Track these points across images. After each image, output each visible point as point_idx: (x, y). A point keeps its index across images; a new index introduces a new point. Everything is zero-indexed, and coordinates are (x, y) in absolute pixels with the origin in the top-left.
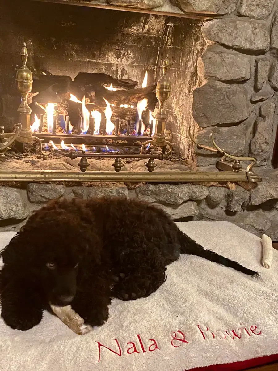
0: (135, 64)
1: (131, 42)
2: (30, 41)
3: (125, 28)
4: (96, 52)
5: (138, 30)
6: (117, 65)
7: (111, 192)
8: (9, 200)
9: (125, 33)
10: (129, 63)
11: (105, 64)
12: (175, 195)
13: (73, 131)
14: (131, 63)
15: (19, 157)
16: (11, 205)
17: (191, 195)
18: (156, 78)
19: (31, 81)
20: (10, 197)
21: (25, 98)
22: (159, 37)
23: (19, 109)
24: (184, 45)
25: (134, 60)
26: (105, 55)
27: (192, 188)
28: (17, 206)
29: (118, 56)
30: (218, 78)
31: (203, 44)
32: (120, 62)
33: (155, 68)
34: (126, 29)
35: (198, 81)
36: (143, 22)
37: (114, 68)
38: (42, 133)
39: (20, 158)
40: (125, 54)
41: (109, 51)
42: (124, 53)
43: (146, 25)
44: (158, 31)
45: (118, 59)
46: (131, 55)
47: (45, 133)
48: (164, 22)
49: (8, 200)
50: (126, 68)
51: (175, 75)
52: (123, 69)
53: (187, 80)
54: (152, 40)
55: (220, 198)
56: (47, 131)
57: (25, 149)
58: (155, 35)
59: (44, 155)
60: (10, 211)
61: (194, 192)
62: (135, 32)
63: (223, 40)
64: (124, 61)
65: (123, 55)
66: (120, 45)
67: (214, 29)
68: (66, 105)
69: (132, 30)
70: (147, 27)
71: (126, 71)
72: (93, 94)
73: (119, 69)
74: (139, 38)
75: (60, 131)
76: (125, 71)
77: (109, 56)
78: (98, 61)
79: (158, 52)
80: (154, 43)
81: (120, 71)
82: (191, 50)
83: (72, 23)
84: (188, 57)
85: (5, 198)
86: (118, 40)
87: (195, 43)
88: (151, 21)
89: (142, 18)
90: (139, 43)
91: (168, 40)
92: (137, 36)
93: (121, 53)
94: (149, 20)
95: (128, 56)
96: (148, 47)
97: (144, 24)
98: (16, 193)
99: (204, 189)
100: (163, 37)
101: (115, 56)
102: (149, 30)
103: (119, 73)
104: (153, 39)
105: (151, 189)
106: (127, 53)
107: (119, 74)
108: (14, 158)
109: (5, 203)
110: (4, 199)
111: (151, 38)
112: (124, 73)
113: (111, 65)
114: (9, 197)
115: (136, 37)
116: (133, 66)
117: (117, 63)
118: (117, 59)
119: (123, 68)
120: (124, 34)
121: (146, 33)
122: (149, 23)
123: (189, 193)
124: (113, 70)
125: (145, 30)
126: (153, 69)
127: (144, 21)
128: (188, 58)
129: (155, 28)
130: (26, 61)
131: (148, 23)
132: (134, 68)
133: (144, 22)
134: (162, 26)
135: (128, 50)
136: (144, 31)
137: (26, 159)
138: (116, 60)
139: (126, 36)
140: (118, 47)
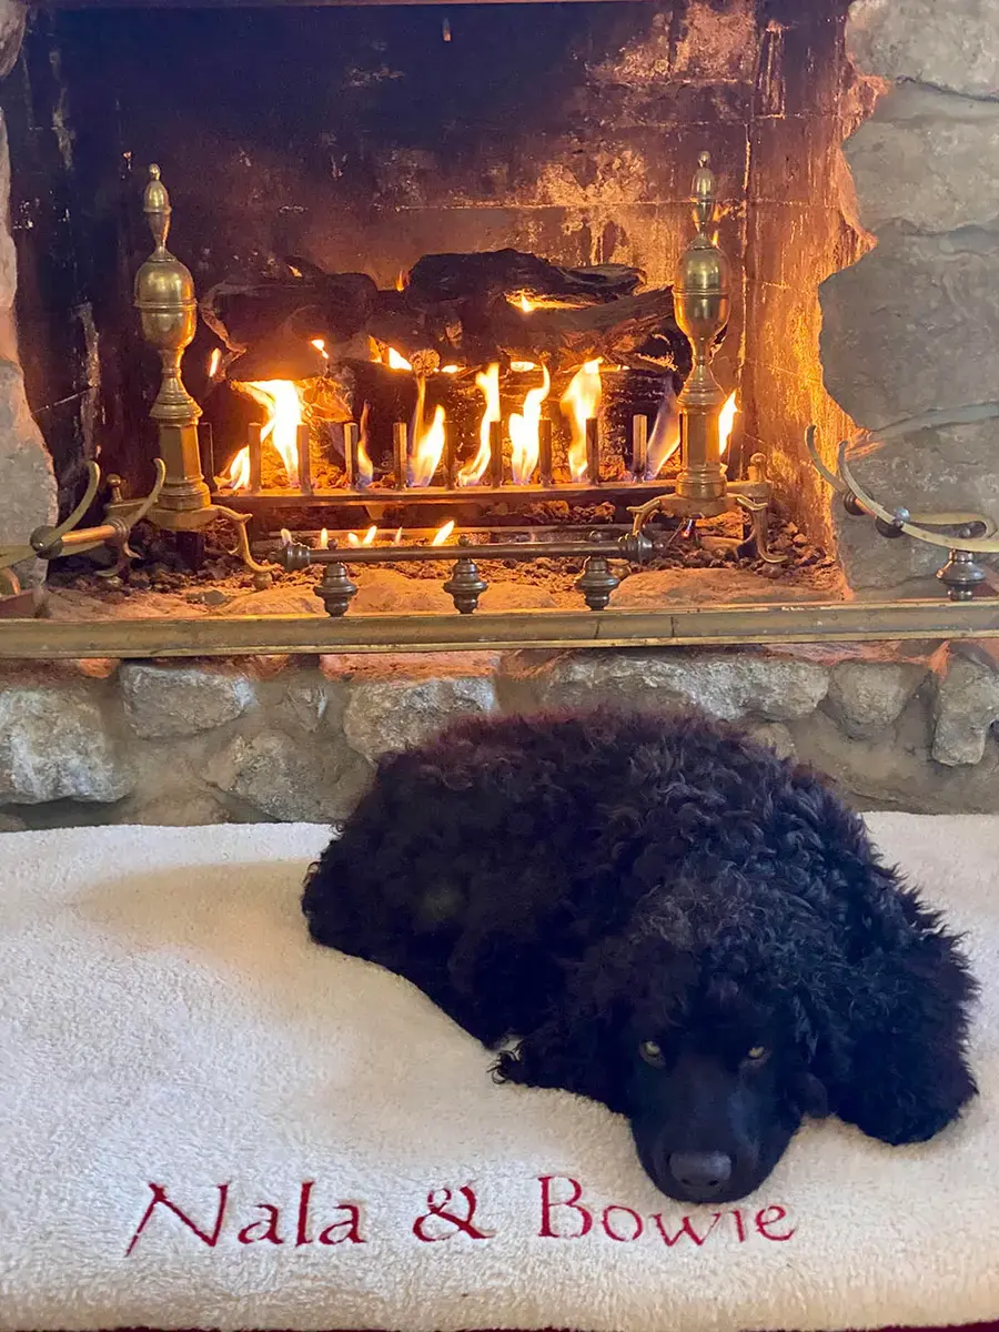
0: (657, 202)
1: (630, 114)
2: (244, 156)
3: (599, 64)
4: (495, 172)
5: (652, 66)
6: (583, 211)
7: (420, 695)
8: (55, 732)
9: (602, 84)
10: (631, 199)
11: (537, 215)
12: (675, 700)
13: (377, 477)
14: (641, 199)
15: (169, 583)
16: (63, 751)
17: (750, 699)
18: (747, 247)
19: (186, 303)
20: (59, 722)
21: (173, 367)
22: (742, 84)
23: (157, 411)
24: (814, 106)
25: (651, 184)
26: (530, 179)
27: (751, 670)
28: (84, 753)
29: (585, 179)
30: (910, 224)
31: (865, 95)
32: (594, 201)
33: (742, 208)
34: (601, 69)
35: (858, 245)
36: (664, 34)
37: (573, 225)
38: (261, 493)
39: (175, 587)
40: (609, 164)
41: (544, 163)
42: (605, 161)
43: (679, 44)
44: (734, 62)
45: (584, 187)
46: (638, 166)
47: (275, 492)
48: (754, 22)
49: (51, 731)
50: (621, 221)
51: (798, 228)
52: (611, 228)
53: (829, 245)
54: (714, 100)
55: (880, 709)
56: (283, 485)
57: (208, 556)
58: (723, 76)
59: (258, 573)
60: (59, 772)
61: (763, 689)
62: (641, 73)
63: (928, 66)
64: (610, 192)
65: (603, 172)
66: (588, 132)
67: (889, 26)
68: (347, 381)
69: (627, 70)
70: (684, 49)
71: (624, 233)
72: (454, 332)
73: (593, 225)
74: (660, 99)
75: (331, 482)
76: (618, 233)
77: (549, 180)
78: (508, 204)
79: (749, 144)
80: (724, 108)
81: (596, 234)
82: (836, 123)
83: (391, 72)
84: (829, 151)
85: (41, 723)
86: (576, 114)
87: (845, 94)
88: (695, 22)
89: (658, 16)
90: (663, 117)
91: (771, 92)
92: (652, 90)
93: (595, 163)
94: (686, 22)
95: (624, 172)
96: (703, 128)
97: (672, 40)
98: (84, 707)
99: (803, 673)
100: (758, 82)
101: (571, 177)
102: (694, 61)
103: (595, 241)
104: (719, 93)
105: (579, 677)
106: (617, 162)
107: (595, 248)
108: (153, 589)
109: (41, 744)
110: (38, 728)
111: (709, 91)
112: (615, 240)
113: (561, 214)
114: (55, 724)
115: (647, 95)
116: (650, 211)
117: (585, 204)
118: (581, 190)
119: (607, 221)
120: (596, 90)
121: (684, 75)
122: (692, 33)
123: (736, 689)
124: (569, 233)
125: (681, 62)
126: (736, 212)
127: (667, 28)
128: (827, 155)
129: (717, 52)
130: (166, 233)
131: (685, 35)
132: (652, 216)
133: (669, 31)
134: (745, 39)
135: (621, 150)
136: (676, 68)
137: (196, 590)
138: (576, 194)
139: (608, 97)
140: (581, 140)
